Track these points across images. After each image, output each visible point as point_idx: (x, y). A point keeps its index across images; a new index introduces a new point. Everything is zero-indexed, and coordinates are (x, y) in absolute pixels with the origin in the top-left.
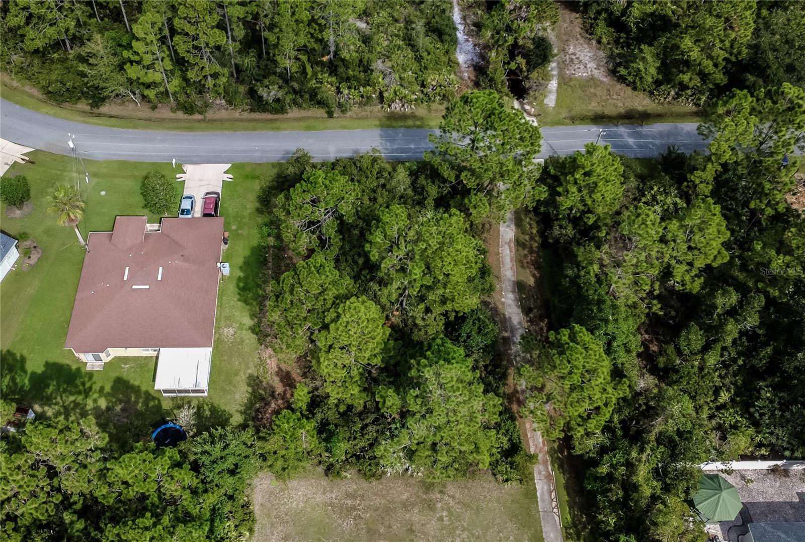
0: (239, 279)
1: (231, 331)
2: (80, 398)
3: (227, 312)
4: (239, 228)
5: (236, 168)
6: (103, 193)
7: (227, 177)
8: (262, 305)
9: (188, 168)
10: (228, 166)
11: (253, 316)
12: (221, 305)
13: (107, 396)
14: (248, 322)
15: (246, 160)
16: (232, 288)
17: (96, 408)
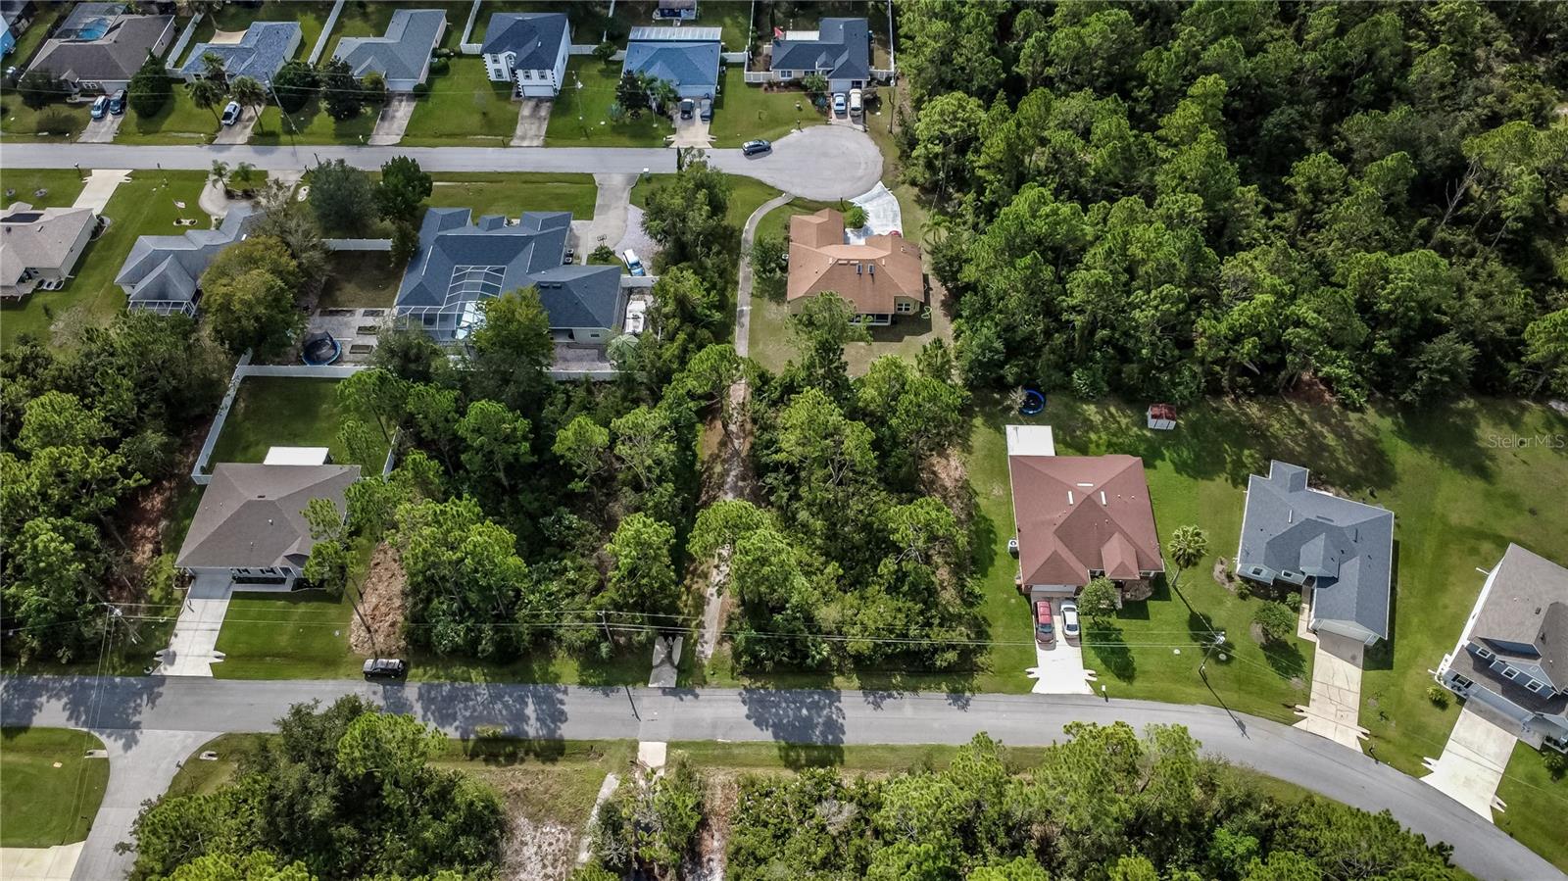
0: (995, 543)
1: (995, 492)
2: (1115, 440)
3: (1004, 509)
4: (1007, 601)
5: (1026, 687)
6: (1177, 652)
7: (1036, 672)
8: (970, 515)
9: (1087, 690)
10: (1036, 689)
11: (977, 506)
12: (1010, 515)
13: (1091, 442)
14: (980, 500)
15: (1015, 698)
16: (1002, 534)
17: (1097, 432)
